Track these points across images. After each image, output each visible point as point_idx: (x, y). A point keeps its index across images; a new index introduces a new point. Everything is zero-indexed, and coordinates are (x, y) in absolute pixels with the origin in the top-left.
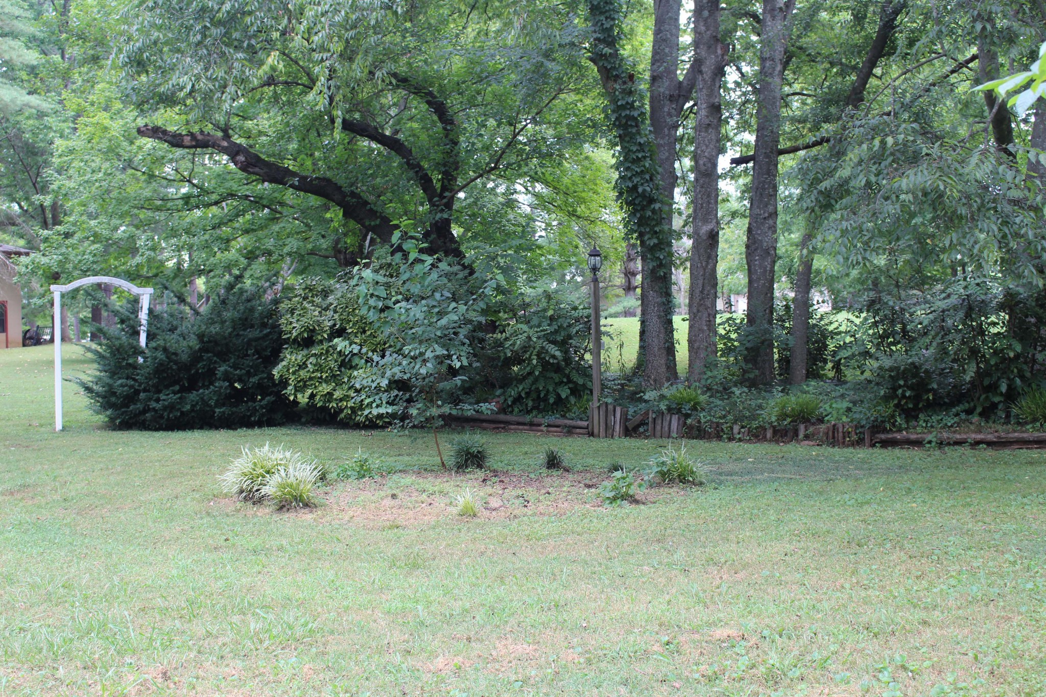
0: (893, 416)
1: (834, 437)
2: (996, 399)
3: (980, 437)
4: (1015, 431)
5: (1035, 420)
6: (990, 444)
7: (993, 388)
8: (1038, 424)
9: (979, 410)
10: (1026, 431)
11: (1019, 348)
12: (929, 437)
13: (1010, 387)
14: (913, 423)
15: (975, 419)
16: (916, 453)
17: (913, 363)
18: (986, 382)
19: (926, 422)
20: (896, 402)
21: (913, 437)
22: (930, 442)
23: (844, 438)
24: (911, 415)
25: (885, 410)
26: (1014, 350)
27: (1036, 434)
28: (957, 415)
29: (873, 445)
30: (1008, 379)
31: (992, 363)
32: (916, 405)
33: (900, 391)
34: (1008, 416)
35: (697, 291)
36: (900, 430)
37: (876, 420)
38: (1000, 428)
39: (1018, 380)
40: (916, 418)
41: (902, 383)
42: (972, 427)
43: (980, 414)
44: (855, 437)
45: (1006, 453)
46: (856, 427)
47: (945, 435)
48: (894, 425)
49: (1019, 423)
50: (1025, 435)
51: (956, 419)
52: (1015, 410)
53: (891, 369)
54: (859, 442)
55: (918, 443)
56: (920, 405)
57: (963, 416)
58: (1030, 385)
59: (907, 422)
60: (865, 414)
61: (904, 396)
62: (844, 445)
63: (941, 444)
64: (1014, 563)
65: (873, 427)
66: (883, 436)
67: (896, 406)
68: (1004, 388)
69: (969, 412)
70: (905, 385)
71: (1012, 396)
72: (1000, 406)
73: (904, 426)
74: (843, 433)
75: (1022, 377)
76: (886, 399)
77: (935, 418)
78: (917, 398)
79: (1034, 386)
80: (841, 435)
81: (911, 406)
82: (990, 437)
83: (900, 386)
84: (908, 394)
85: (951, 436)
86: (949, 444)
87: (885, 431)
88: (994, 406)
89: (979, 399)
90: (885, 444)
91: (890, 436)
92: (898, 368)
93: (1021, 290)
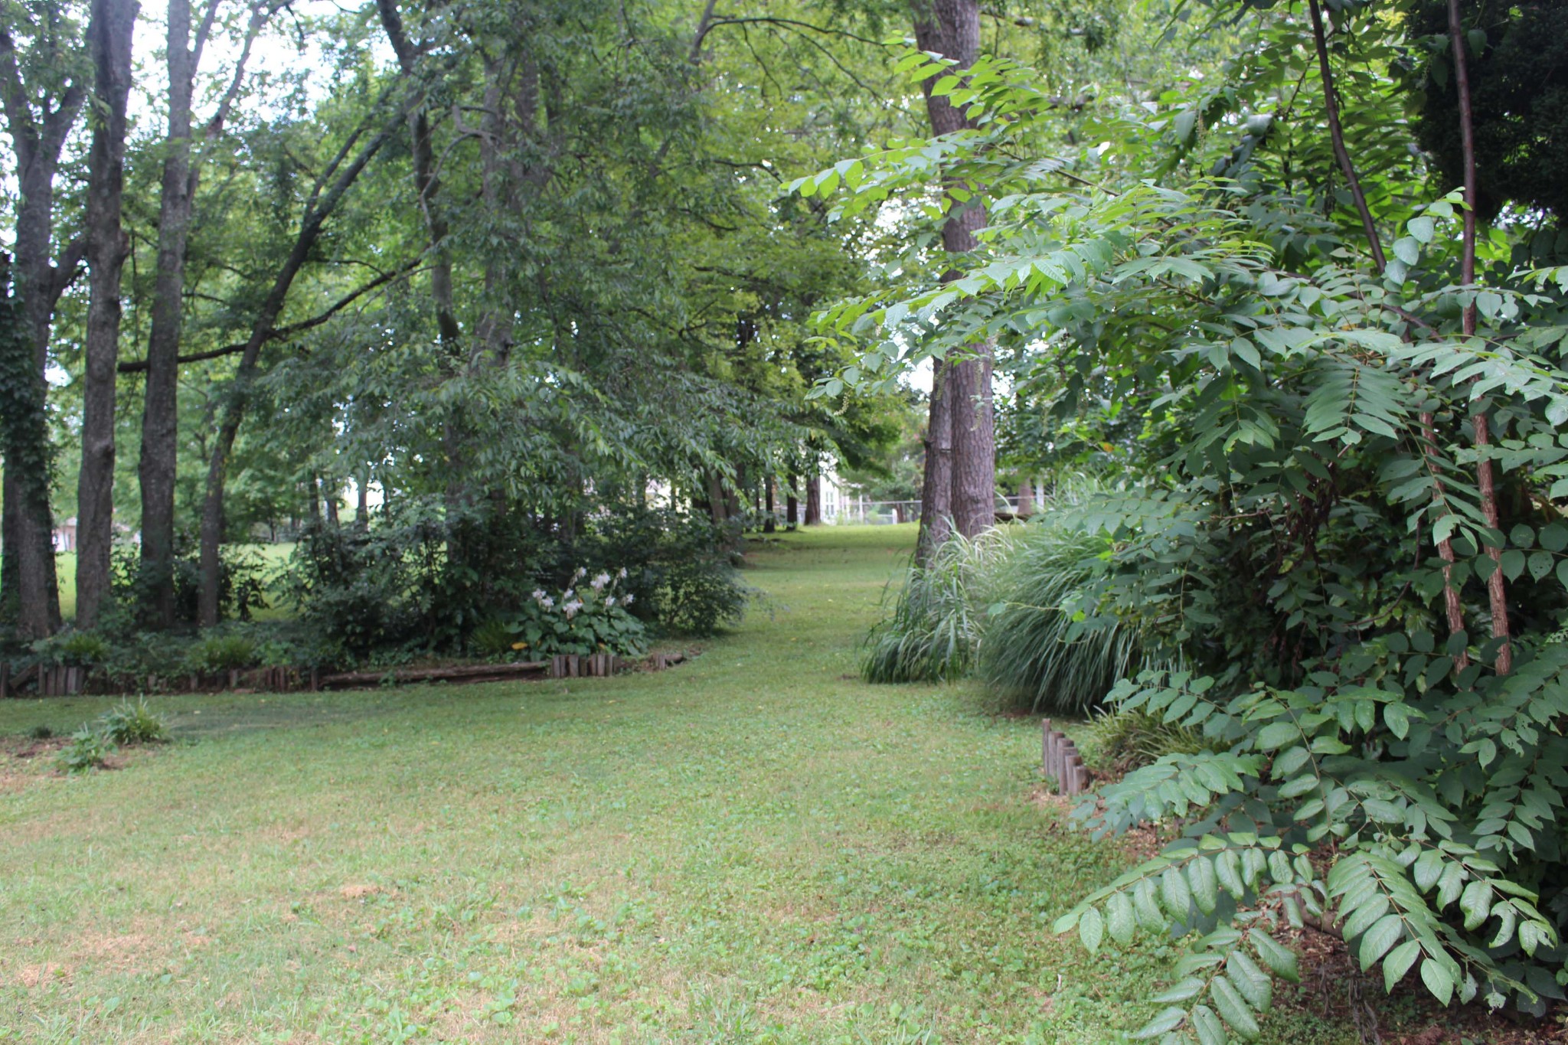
0: (341, 655)
1: (273, 682)
2: (453, 632)
3: (439, 672)
4: (473, 664)
5: (492, 652)
6: (450, 679)
7: (449, 619)
8: (497, 656)
9: (433, 643)
10: (487, 663)
11: (475, 577)
12: (384, 676)
13: (465, 619)
14: (364, 662)
15: (430, 654)
16: (369, 693)
17: (362, 597)
18: (441, 614)
19: (378, 660)
20: (344, 639)
21: (366, 676)
22: (386, 681)
23: (286, 682)
24: (361, 653)
25: (334, 649)
26: (471, 579)
27: (497, 666)
28: (410, 650)
29: (321, 689)
30: (464, 610)
31: (449, 592)
32: (366, 642)
33: (349, 627)
34: (464, 648)
35: (88, 520)
36: (350, 671)
37: (324, 660)
38: (456, 661)
39: (473, 611)
40: (366, 656)
41: (350, 618)
42: (429, 663)
43: (436, 649)
44: (299, 681)
45: (471, 686)
46: (301, 670)
47: (401, 673)
48: (343, 664)
49: (477, 656)
50: (486, 668)
51: (410, 655)
52: (471, 643)
53: (337, 604)
54: (305, 686)
55: (373, 683)
56: (370, 642)
57: (418, 651)
58: (484, 616)
59: (357, 661)
60: (311, 653)
61: (353, 633)
62: (286, 689)
63: (398, 683)
64: (580, 787)
65: (320, 668)
66: (332, 678)
67: (345, 644)
68: (459, 620)
69: (423, 646)
70: (356, 621)
71: (467, 628)
72: (455, 639)
73: (355, 665)
74: (286, 677)
75: (477, 607)
76: (333, 637)
77: (387, 655)
78: (365, 635)
79: (489, 616)
80: (282, 679)
81: (360, 643)
82: (450, 672)
83: (348, 622)
84: (358, 630)
85: (409, 673)
86: (406, 682)
87: (334, 672)
88: (449, 639)
89: (432, 631)
90: (336, 686)
91: (340, 677)
92: (344, 603)
93: (478, 516)
